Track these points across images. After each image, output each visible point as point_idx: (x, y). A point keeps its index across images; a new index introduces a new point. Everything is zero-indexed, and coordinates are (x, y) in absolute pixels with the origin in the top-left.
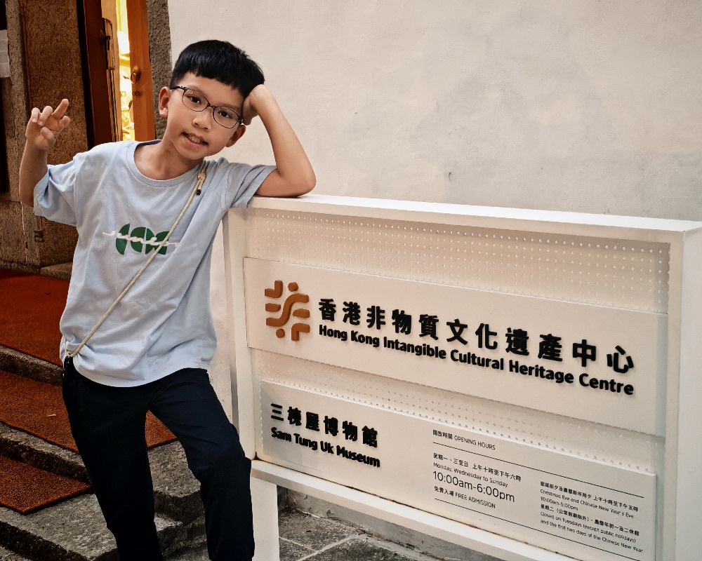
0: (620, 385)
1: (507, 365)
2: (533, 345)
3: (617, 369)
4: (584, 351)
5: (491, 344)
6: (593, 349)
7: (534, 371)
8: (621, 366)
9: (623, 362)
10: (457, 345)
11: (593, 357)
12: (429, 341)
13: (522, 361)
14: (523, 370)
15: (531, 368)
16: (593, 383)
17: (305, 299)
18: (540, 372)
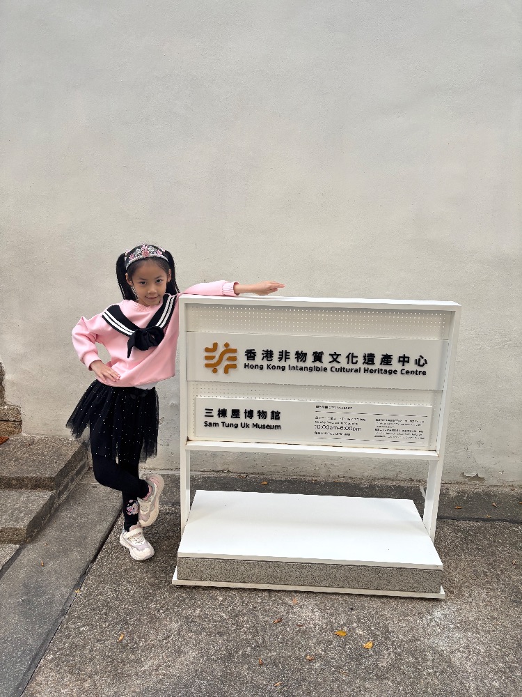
0: (420, 372)
1: (362, 370)
2: (378, 360)
3: (419, 365)
4: (404, 359)
5: (354, 361)
6: (408, 358)
7: (377, 372)
8: (421, 363)
9: (422, 362)
10: (335, 364)
11: (408, 362)
12: (318, 364)
13: (371, 367)
14: (371, 371)
15: (375, 370)
16: (407, 372)
17: (235, 351)
18: (380, 371)
